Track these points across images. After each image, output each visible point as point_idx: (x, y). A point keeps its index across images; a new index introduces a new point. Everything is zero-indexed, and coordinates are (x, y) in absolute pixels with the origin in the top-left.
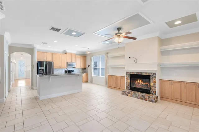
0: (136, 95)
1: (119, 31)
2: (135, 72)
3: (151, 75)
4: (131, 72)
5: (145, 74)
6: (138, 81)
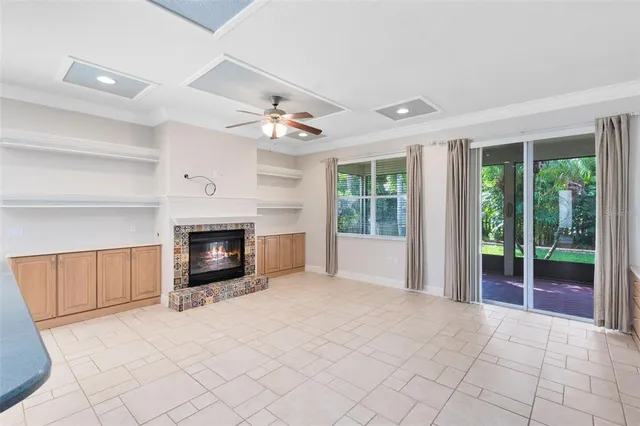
0: (230, 288)
1: (275, 105)
2: (206, 226)
3: (245, 227)
4: (192, 227)
5: (234, 228)
6: (214, 252)
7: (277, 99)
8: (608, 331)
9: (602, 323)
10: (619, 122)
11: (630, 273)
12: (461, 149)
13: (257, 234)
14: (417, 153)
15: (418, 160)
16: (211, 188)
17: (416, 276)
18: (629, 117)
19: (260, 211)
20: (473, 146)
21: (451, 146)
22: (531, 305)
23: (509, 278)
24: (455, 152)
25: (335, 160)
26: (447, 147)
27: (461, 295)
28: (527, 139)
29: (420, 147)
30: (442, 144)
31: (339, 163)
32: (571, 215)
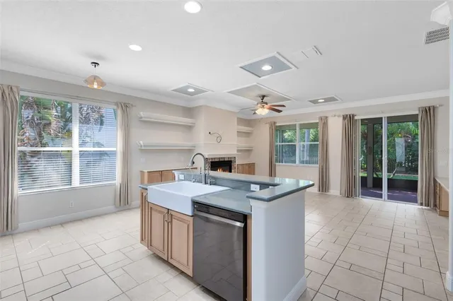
1: (263, 100)
3: (232, 159)
5: (228, 160)
7: (264, 96)
8: (424, 207)
9: (422, 204)
10: (430, 110)
11: (435, 180)
12: (349, 119)
13: (237, 163)
14: (324, 121)
15: (325, 124)
16: (219, 139)
17: (324, 186)
18: (434, 107)
19: (238, 151)
20: (356, 118)
21: (345, 118)
22: (386, 198)
23: (370, 188)
24: (346, 121)
25: (275, 123)
26: (341, 118)
27: (350, 194)
28: (384, 116)
29: (327, 117)
30: (339, 116)
31: (278, 124)
32: (404, 154)
